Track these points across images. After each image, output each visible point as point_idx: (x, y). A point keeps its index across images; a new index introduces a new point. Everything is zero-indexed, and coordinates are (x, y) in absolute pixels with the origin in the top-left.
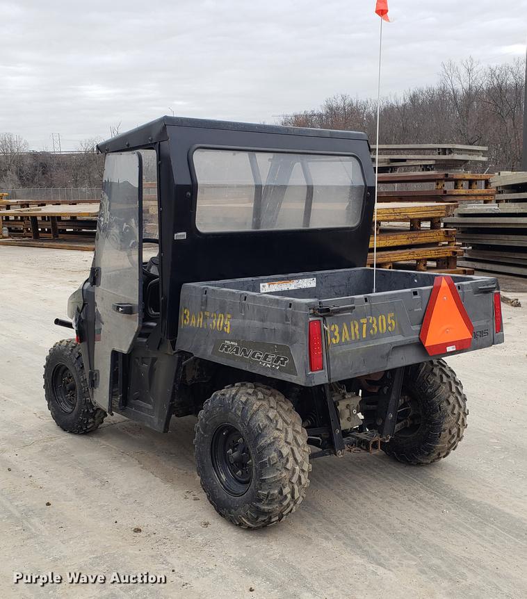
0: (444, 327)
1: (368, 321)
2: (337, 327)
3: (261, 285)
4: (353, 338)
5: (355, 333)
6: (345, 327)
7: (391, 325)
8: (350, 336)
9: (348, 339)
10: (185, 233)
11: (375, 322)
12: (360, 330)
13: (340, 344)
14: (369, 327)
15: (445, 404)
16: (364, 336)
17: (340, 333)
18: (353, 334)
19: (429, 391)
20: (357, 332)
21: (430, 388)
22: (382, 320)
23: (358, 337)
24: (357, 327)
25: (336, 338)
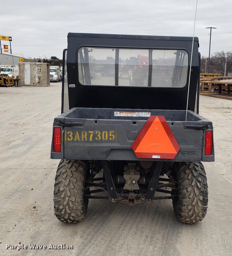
0: (155, 144)
1: (94, 132)
2: (72, 133)
3: (115, 112)
4: (83, 140)
5: (84, 138)
6: (78, 134)
7: (112, 137)
8: (81, 138)
9: (79, 140)
10: (74, 85)
11: (100, 134)
12: (88, 136)
13: (73, 141)
14: (95, 136)
15: (185, 191)
16: (91, 140)
17: (74, 136)
18: (83, 137)
19: (180, 181)
20: (86, 137)
21: (181, 180)
22: (105, 134)
23: (86, 140)
24: (86, 134)
25: (70, 138)
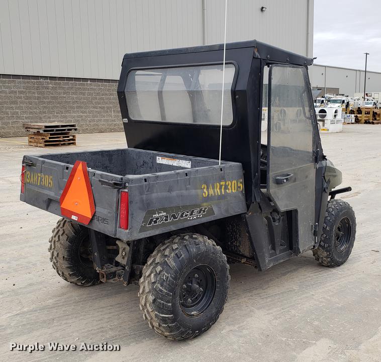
2: (29, 174)
3: (157, 157)
4: (35, 183)
6: (32, 175)
7: (50, 184)
8: (33, 181)
10: (127, 119)
11: (44, 178)
13: (29, 183)
14: (41, 179)
16: (39, 184)
17: (30, 177)
20: (36, 180)
